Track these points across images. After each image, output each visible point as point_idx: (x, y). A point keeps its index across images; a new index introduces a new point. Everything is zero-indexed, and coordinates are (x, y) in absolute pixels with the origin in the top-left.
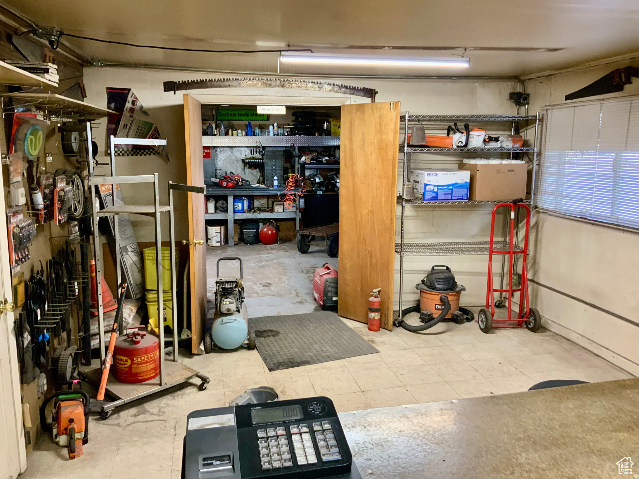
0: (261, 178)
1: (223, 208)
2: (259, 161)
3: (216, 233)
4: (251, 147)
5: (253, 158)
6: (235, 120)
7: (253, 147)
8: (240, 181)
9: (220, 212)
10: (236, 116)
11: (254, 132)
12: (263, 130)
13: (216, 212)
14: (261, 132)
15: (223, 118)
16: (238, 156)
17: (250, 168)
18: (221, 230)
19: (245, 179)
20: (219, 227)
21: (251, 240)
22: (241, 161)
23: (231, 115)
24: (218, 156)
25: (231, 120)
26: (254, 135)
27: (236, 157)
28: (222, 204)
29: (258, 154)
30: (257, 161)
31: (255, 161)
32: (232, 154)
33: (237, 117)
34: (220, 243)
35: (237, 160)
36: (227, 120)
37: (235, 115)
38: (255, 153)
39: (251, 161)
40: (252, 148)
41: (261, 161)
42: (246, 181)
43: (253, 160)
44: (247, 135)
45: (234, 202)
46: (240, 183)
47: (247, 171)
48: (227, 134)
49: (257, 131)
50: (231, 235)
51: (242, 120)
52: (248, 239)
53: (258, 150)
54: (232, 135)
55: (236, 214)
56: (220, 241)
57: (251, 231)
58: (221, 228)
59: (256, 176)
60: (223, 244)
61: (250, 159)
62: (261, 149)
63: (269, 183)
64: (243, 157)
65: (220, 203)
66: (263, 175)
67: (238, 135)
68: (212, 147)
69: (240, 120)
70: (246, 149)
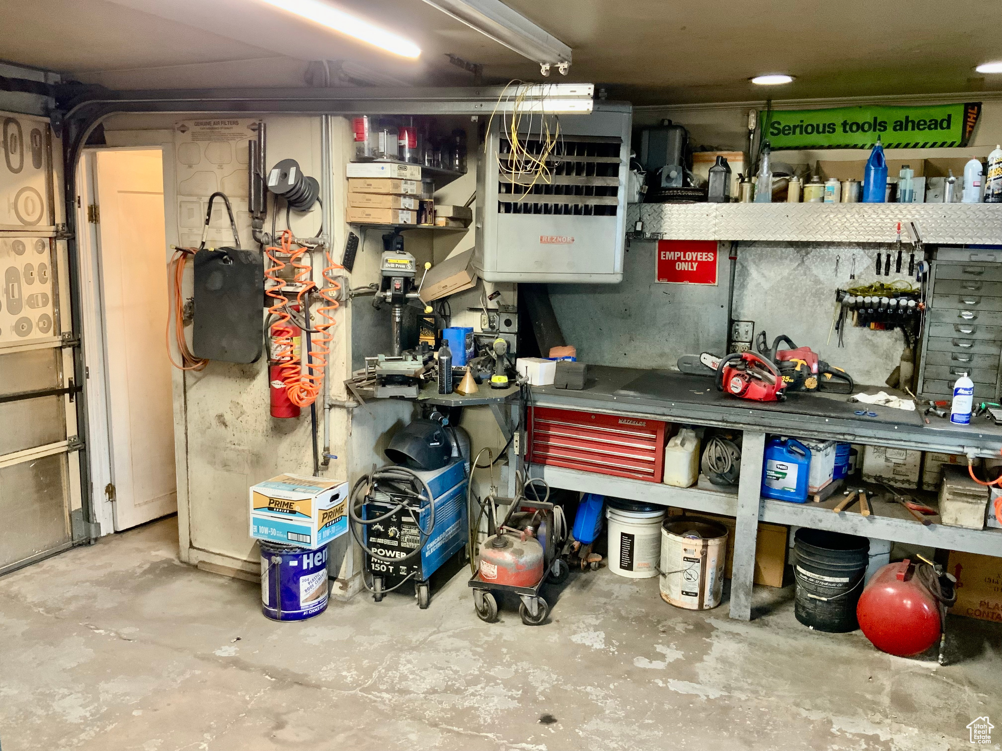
0: (907, 369)
1: (720, 476)
2: (903, 302)
3: (687, 559)
4: (880, 245)
5: (882, 289)
6: (830, 147)
7: (890, 246)
8: (810, 375)
9: (709, 485)
10: (834, 130)
11: (894, 187)
12: (934, 180)
13: (694, 485)
14: (927, 188)
15: (783, 140)
16: (822, 277)
17: (863, 322)
18: (704, 555)
19: (835, 366)
20: (700, 542)
21: (821, 615)
22: (835, 296)
23: (816, 129)
24: (749, 275)
25: (813, 147)
26: (893, 199)
27: (817, 281)
28: (719, 459)
29: (905, 271)
30: (893, 302)
31: (885, 300)
32: (801, 270)
33: (839, 136)
34: (696, 600)
35: (818, 294)
36: (796, 148)
37: (831, 128)
38: (893, 268)
39: (868, 300)
40: (884, 252)
41: (912, 303)
42: (837, 375)
43: (875, 300)
44: (861, 197)
45: (767, 456)
46: (811, 383)
47: (853, 331)
48: (780, 196)
49: (909, 181)
50: (742, 579)
51: (855, 147)
52: (809, 606)
53: (906, 257)
54: (801, 199)
55: (769, 503)
56: (697, 590)
57: (827, 579)
58: (705, 546)
59: (888, 357)
60: (709, 601)
61: (868, 291)
62: (920, 256)
63: (932, 391)
64: (843, 281)
65: (712, 451)
66: (914, 357)
67: (822, 200)
68: (722, 243)
69: (846, 147)
70: (859, 251)
